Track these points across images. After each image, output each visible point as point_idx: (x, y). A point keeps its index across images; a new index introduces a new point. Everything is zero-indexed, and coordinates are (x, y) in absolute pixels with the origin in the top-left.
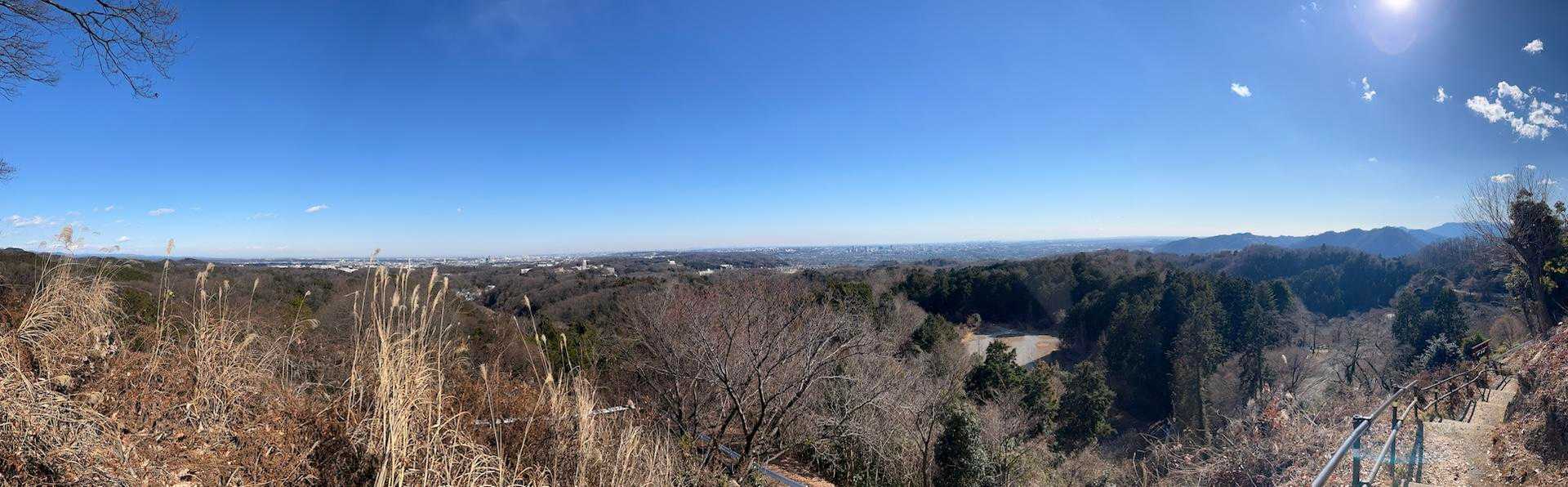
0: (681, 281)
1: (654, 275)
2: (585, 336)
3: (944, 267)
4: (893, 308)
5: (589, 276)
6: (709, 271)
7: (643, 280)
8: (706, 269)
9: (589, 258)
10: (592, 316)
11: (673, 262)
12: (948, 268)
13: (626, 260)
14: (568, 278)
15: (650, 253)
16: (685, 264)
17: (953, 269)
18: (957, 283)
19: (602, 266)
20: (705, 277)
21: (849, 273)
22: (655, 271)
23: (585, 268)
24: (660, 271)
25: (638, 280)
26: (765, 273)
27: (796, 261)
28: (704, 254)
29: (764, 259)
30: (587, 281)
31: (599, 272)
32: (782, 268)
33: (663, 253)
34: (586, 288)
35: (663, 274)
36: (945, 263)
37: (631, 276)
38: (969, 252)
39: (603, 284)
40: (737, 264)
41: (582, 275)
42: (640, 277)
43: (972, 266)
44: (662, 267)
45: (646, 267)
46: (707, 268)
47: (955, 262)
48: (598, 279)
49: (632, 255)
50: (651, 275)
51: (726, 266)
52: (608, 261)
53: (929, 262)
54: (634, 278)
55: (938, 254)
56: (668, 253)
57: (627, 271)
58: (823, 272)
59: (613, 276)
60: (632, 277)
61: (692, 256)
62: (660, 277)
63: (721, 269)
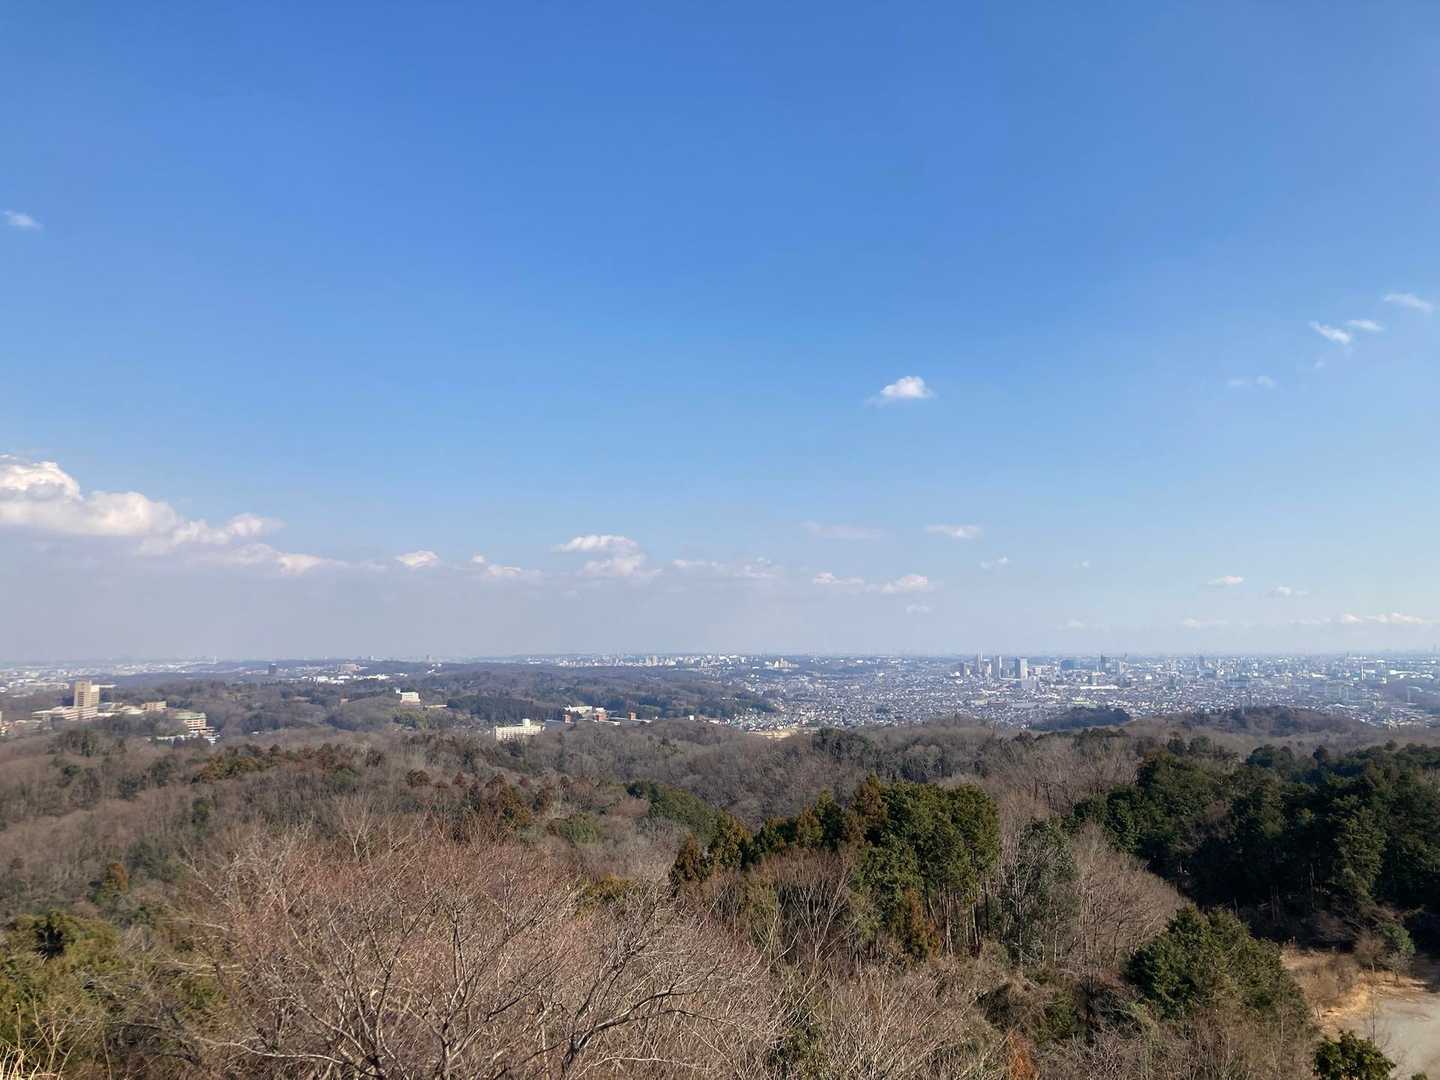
0: (432, 758)
1: (346, 738)
2: (71, 956)
3: (1294, 739)
4: (1066, 874)
5: (105, 743)
6: (529, 727)
7: (307, 754)
8: (517, 720)
9: (110, 679)
10: (100, 886)
11: (412, 697)
12: (1303, 745)
13: (251, 686)
14: (17, 753)
15: (332, 667)
16: (451, 705)
17: (1320, 753)
18: (1319, 803)
19: (161, 706)
20: (514, 747)
21: (960, 744)
22: (351, 727)
23: (90, 712)
24: (371, 723)
25: (289, 756)
26: (698, 735)
27: (799, 698)
28: (516, 673)
29: (700, 691)
30: (96, 761)
31: (149, 726)
32: (750, 721)
33: (384, 667)
34: (92, 783)
35: (373, 736)
36: (1298, 726)
37: (264, 741)
38: (1397, 691)
39: (160, 772)
40: (615, 706)
41: (78, 738)
42: (295, 747)
43: (1402, 743)
44: (373, 712)
45: (321, 714)
46: (524, 716)
47: (1336, 724)
48: (144, 752)
49: (272, 669)
50: (334, 740)
51: (581, 709)
52: (183, 692)
53: (1237, 719)
54: (274, 750)
55: (1275, 691)
56: (400, 666)
57: (255, 723)
58: (874, 737)
59: (200, 742)
60: (265, 748)
61: (476, 676)
62: (365, 747)
63: (568, 720)
